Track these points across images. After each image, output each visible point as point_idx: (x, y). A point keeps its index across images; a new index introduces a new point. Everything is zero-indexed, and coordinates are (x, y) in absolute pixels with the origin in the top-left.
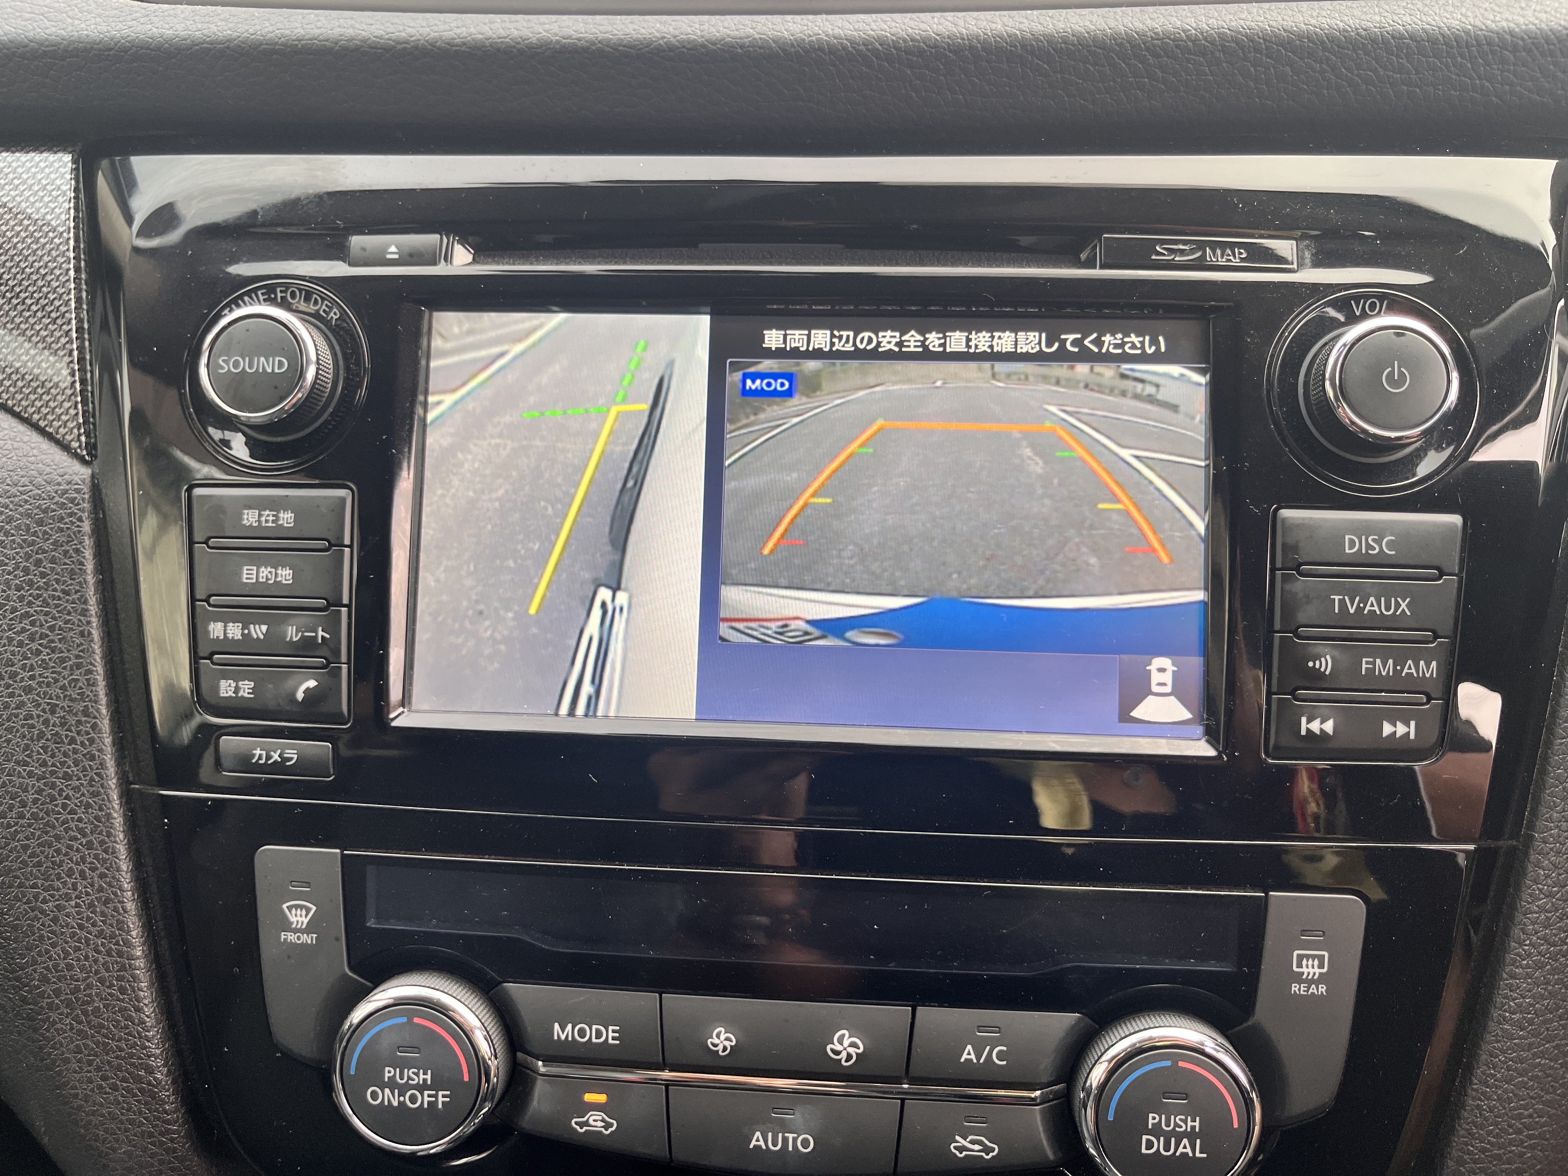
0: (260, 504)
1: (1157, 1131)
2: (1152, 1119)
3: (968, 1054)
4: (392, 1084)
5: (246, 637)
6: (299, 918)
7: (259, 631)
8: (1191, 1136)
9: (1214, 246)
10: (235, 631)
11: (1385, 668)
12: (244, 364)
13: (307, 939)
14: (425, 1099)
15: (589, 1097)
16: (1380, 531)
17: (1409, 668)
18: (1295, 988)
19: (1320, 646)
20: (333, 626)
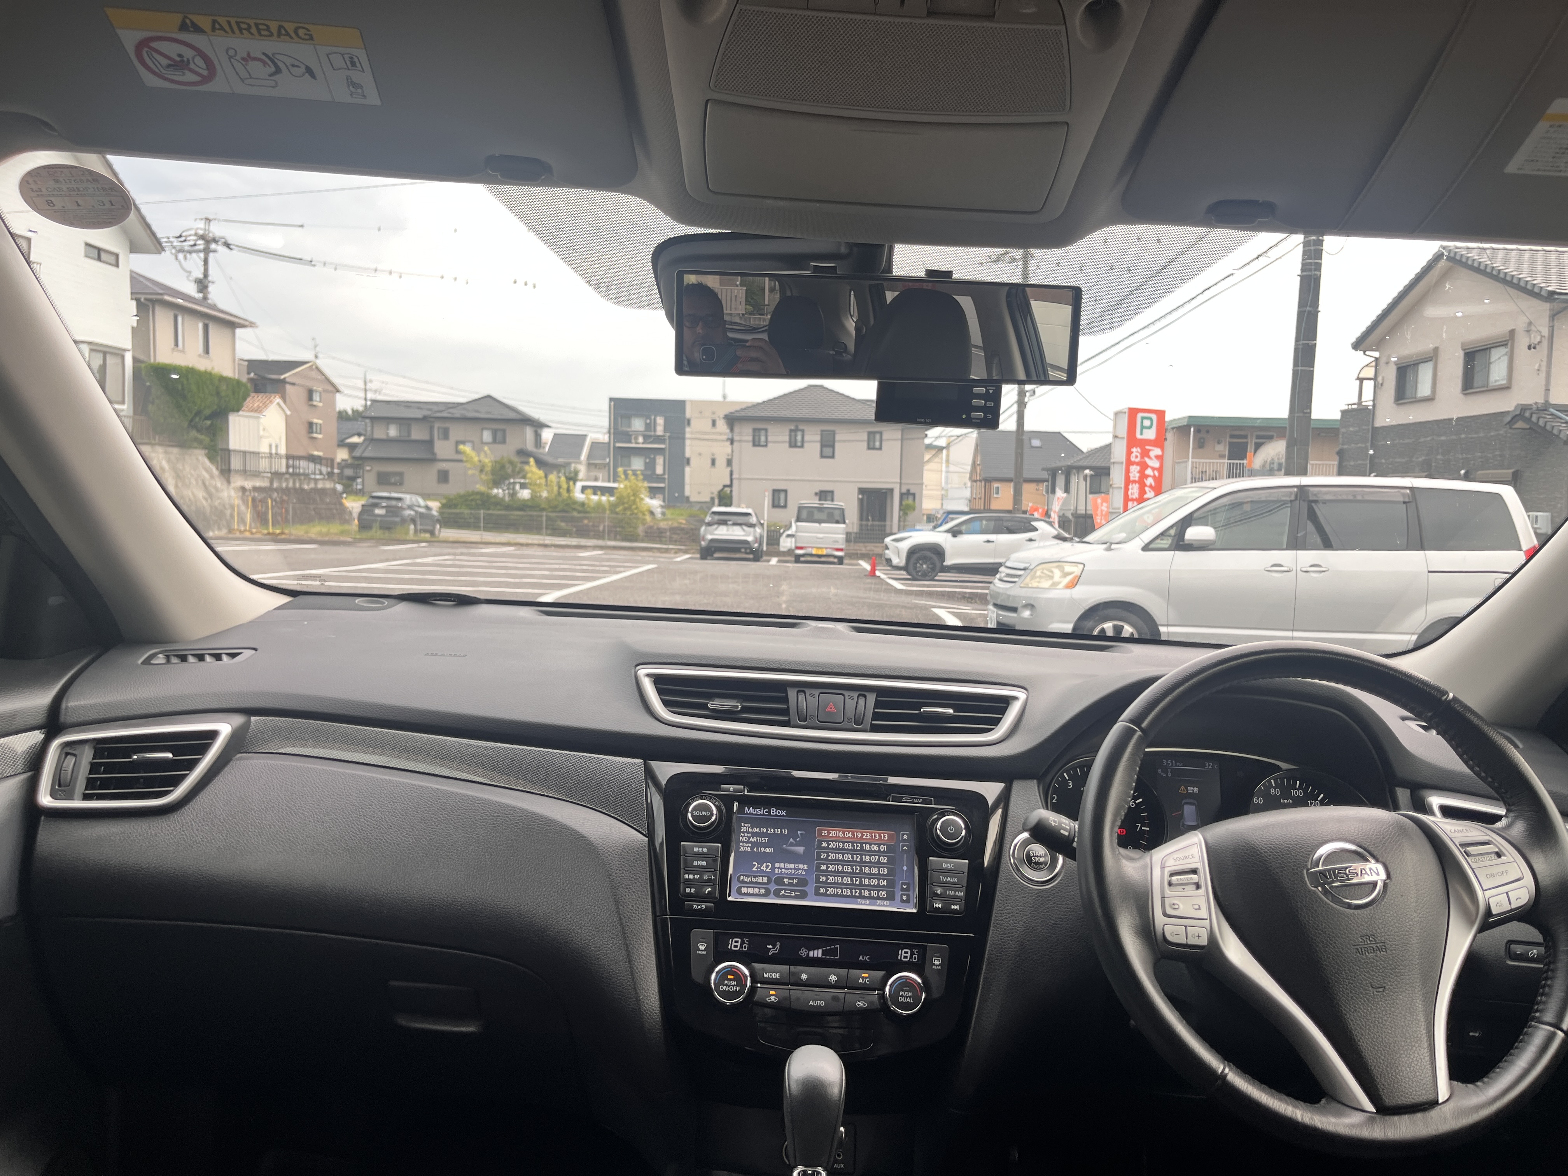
0: (698, 847)
1: (902, 996)
2: (901, 993)
3: (861, 981)
4: (726, 985)
5: (694, 878)
6: (702, 948)
7: (697, 877)
8: (910, 997)
9: (915, 798)
10: (691, 877)
11: (952, 893)
12: (700, 813)
13: (704, 953)
14: (734, 988)
15: (771, 993)
16: (951, 863)
17: (957, 893)
18: (934, 967)
19: (938, 888)
20: (715, 876)
